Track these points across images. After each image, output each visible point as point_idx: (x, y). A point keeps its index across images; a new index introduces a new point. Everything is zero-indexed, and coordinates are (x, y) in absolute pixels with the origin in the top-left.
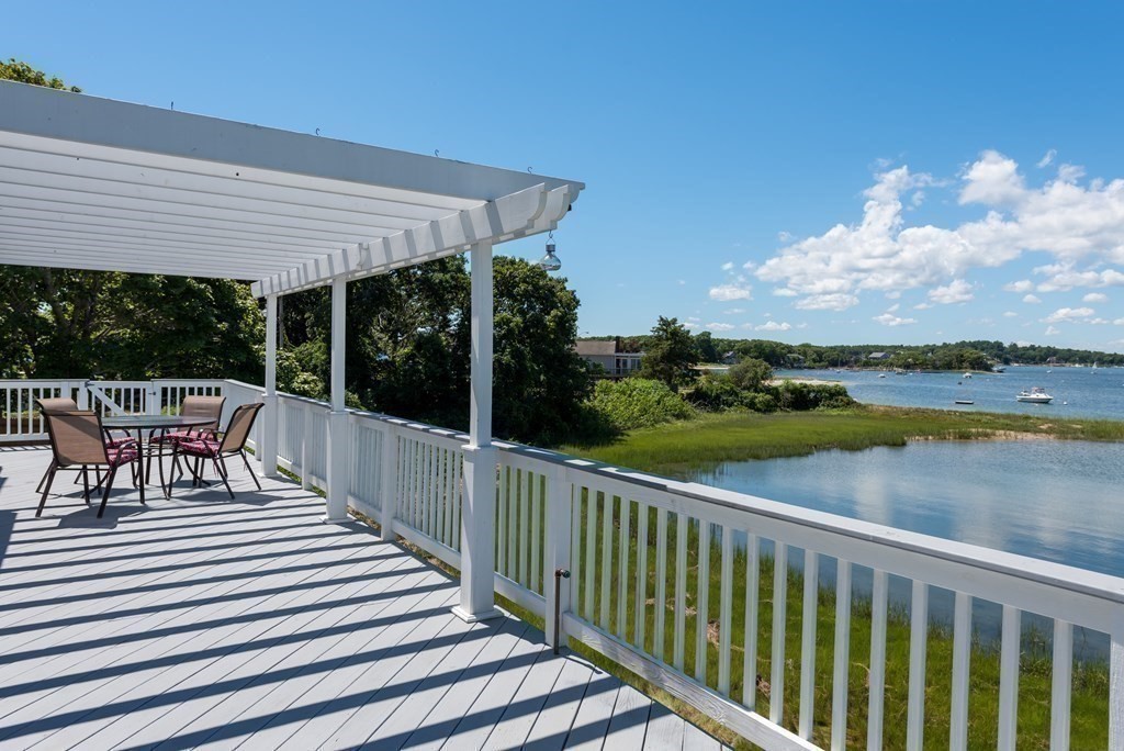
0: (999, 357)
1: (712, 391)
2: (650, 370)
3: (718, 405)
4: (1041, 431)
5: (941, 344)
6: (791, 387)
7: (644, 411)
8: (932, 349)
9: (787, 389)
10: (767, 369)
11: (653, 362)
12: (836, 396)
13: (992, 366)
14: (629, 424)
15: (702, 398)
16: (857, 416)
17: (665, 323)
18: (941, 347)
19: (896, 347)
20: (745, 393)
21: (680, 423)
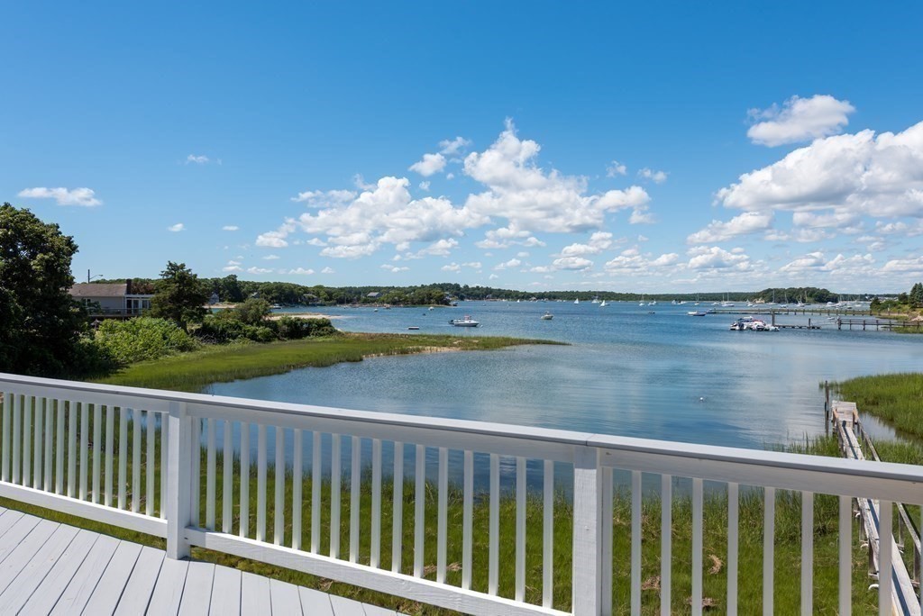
0: (457, 294)
1: (218, 327)
2: (158, 310)
3: (224, 338)
4: (455, 346)
5: (419, 286)
6: (288, 321)
7: (147, 346)
8: (414, 289)
9: (284, 323)
10: (267, 306)
11: (161, 303)
12: (324, 327)
13: (450, 301)
14: (131, 358)
15: (209, 333)
16: (337, 342)
17: (173, 267)
18: (420, 288)
19: (389, 288)
20: (249, 327)
21: (183, 355)
